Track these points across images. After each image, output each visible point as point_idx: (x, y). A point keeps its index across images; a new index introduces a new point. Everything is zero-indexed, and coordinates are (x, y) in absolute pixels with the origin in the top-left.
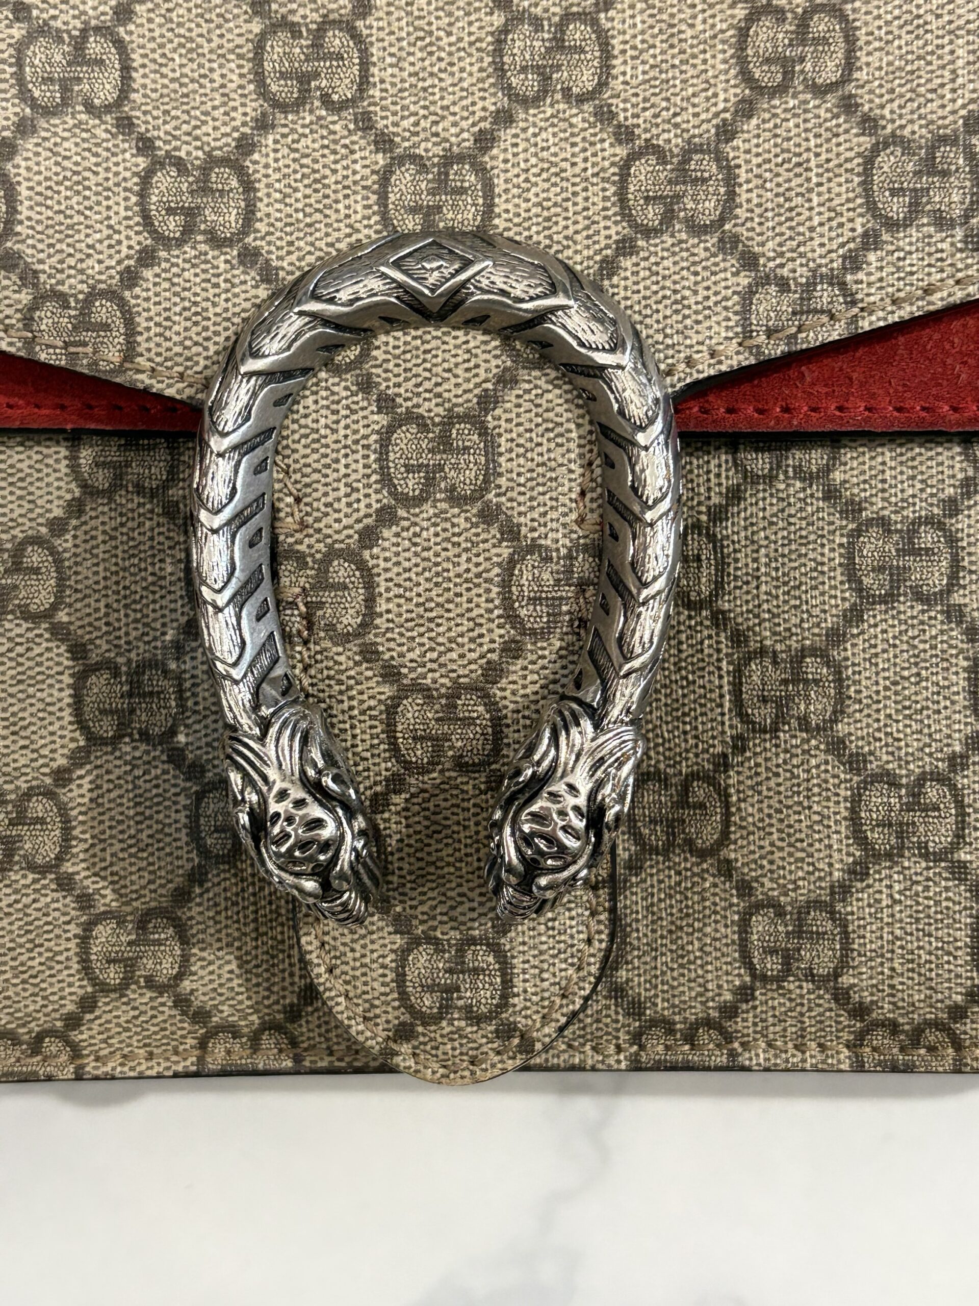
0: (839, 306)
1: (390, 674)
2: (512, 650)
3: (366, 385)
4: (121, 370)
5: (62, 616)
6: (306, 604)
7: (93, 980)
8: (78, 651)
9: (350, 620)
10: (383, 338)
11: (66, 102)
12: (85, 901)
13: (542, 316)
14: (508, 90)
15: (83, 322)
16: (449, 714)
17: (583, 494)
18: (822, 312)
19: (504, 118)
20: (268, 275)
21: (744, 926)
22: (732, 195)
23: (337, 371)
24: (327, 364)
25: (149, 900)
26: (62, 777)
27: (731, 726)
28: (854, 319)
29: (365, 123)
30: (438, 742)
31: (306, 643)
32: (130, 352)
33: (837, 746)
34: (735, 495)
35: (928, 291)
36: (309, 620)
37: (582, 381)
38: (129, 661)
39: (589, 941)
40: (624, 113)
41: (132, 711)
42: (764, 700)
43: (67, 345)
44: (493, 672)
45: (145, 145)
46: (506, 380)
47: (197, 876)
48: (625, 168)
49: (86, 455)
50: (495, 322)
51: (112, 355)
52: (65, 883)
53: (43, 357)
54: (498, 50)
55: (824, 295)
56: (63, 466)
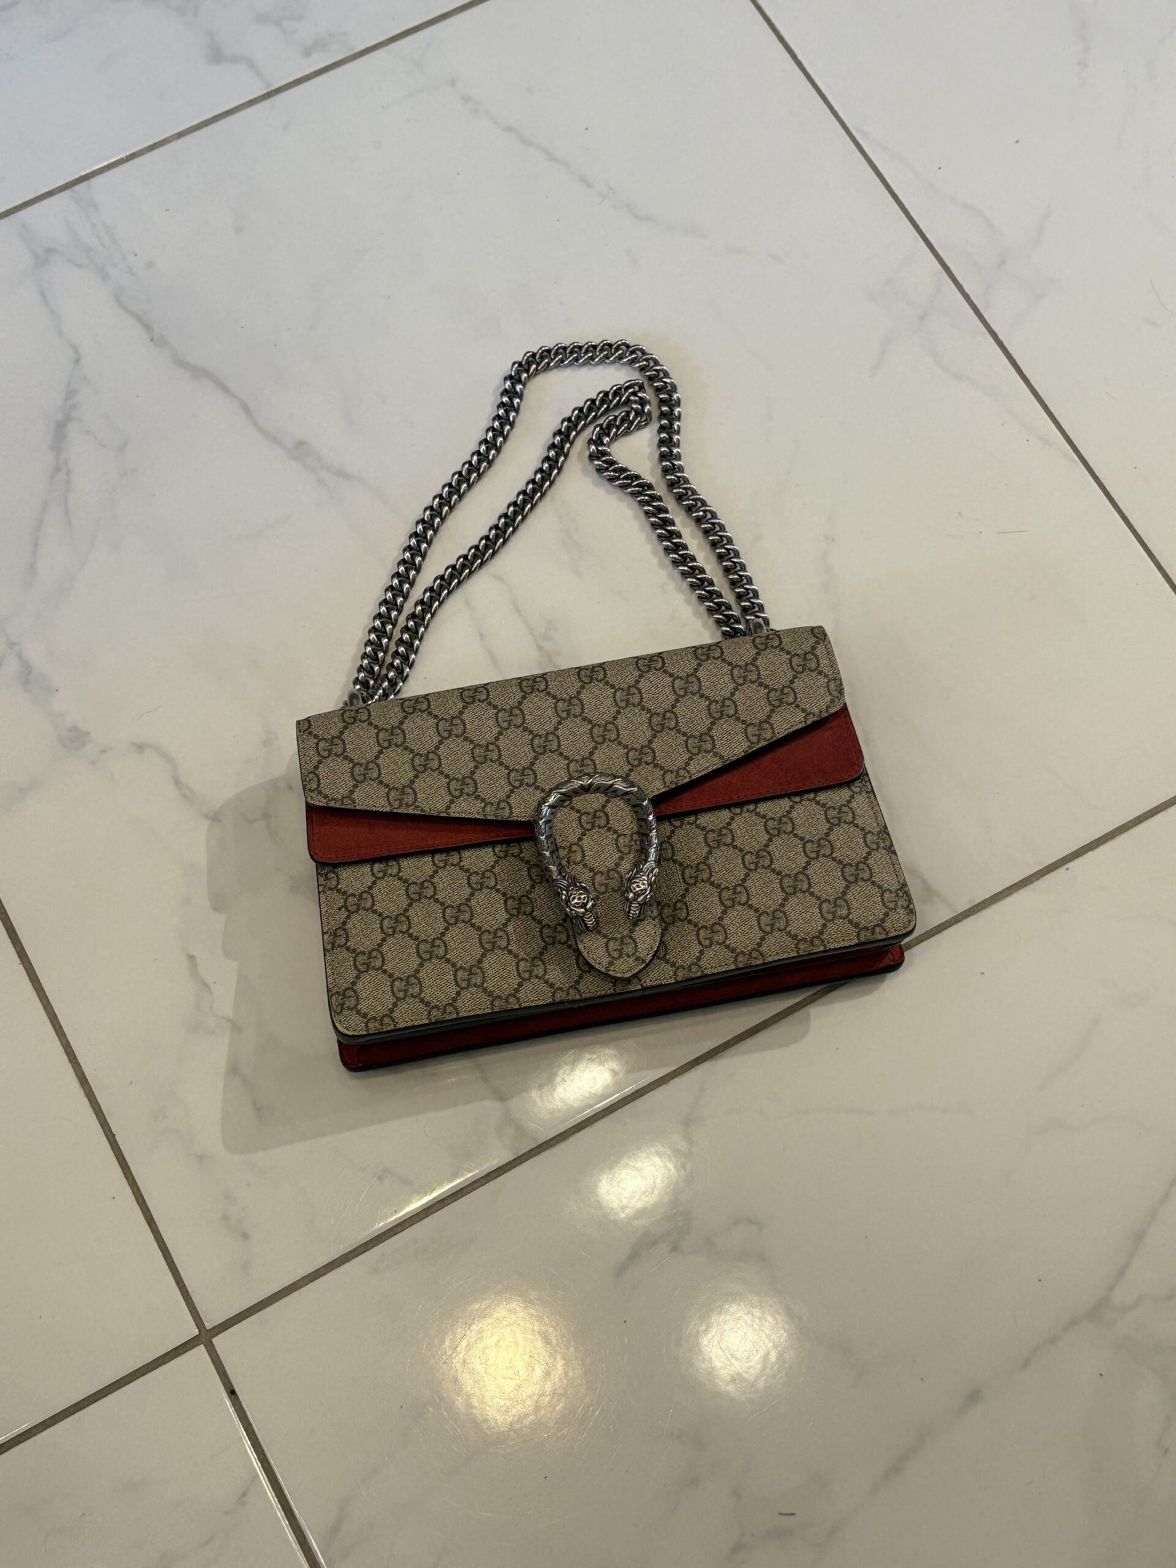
0: (686, 774)
1: (591, 870)
2: (621, 858)
3: (573, 808)
4: (509, 817)
5: (498, 887)
6: (567, 858)
7: (521, 978)
8: (504, 894)
9: (579, 859)
10: (574, 799)
11: (485, 761)
12: (516, 956)
13: (612, 785)
14: (595, 742)
15: (498, 808)
16: (609, 878)
17: (632, 822)
18: (682, 776)
19: (595, 748)
20: (543, 790)
21: (698, 935)
22: (654, 755)
23: (565, 807)
24: (562, 806)
25: (533, 954)
26: (505, 925)
27: (683, 886)
28: (690, 777)
29: (561, 754)
30: (606, 885)
31: (568, 867)
32: (511, 813)
33: (712, 884)
34: (673, 832)
35: (706, 768)
36: (568, 862)
37: (626, 797)
38: (517, 896)
39: (655, 933)
40: (624, 742)
41: (520, 907)
42: (691, 877)
43: (494, 815)
44: (617, 865)
45: (507, 767)
46: (608, 801)
47: (545, 948)
48: (627, 754)
49: (497, 849)
50: (602, 789)
51: (506, 813)
52: (510, 952)
53: (489, 818)
54: (591, 734)
55: (682, 772)
56: (492, 854)
